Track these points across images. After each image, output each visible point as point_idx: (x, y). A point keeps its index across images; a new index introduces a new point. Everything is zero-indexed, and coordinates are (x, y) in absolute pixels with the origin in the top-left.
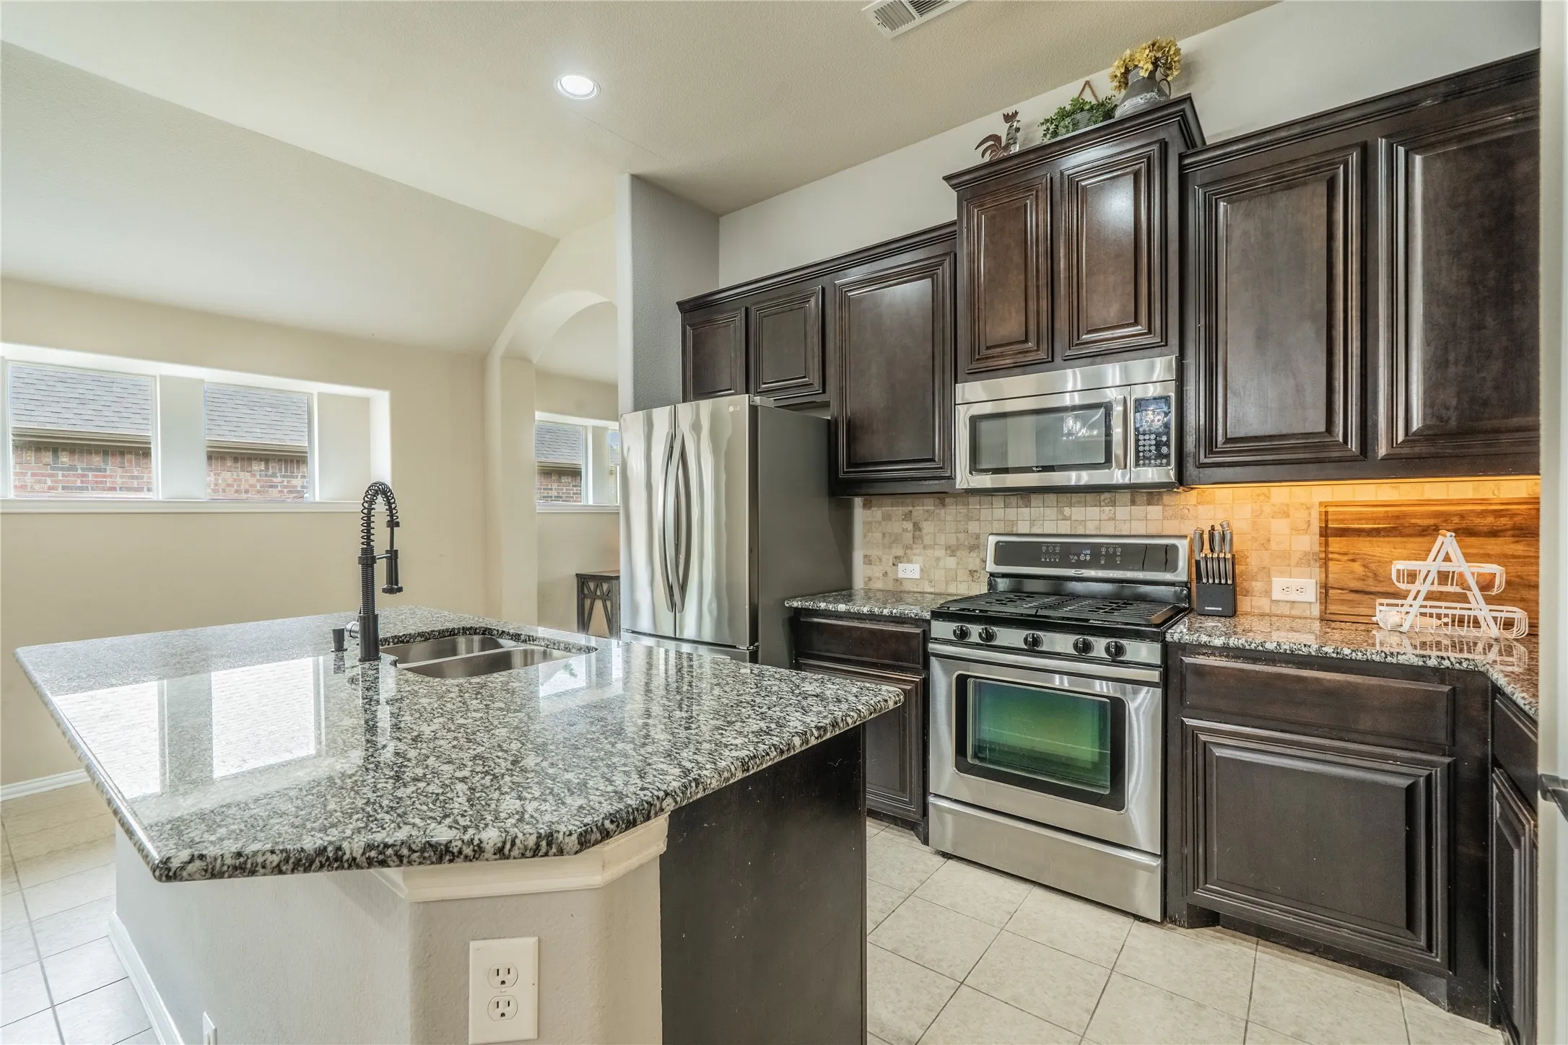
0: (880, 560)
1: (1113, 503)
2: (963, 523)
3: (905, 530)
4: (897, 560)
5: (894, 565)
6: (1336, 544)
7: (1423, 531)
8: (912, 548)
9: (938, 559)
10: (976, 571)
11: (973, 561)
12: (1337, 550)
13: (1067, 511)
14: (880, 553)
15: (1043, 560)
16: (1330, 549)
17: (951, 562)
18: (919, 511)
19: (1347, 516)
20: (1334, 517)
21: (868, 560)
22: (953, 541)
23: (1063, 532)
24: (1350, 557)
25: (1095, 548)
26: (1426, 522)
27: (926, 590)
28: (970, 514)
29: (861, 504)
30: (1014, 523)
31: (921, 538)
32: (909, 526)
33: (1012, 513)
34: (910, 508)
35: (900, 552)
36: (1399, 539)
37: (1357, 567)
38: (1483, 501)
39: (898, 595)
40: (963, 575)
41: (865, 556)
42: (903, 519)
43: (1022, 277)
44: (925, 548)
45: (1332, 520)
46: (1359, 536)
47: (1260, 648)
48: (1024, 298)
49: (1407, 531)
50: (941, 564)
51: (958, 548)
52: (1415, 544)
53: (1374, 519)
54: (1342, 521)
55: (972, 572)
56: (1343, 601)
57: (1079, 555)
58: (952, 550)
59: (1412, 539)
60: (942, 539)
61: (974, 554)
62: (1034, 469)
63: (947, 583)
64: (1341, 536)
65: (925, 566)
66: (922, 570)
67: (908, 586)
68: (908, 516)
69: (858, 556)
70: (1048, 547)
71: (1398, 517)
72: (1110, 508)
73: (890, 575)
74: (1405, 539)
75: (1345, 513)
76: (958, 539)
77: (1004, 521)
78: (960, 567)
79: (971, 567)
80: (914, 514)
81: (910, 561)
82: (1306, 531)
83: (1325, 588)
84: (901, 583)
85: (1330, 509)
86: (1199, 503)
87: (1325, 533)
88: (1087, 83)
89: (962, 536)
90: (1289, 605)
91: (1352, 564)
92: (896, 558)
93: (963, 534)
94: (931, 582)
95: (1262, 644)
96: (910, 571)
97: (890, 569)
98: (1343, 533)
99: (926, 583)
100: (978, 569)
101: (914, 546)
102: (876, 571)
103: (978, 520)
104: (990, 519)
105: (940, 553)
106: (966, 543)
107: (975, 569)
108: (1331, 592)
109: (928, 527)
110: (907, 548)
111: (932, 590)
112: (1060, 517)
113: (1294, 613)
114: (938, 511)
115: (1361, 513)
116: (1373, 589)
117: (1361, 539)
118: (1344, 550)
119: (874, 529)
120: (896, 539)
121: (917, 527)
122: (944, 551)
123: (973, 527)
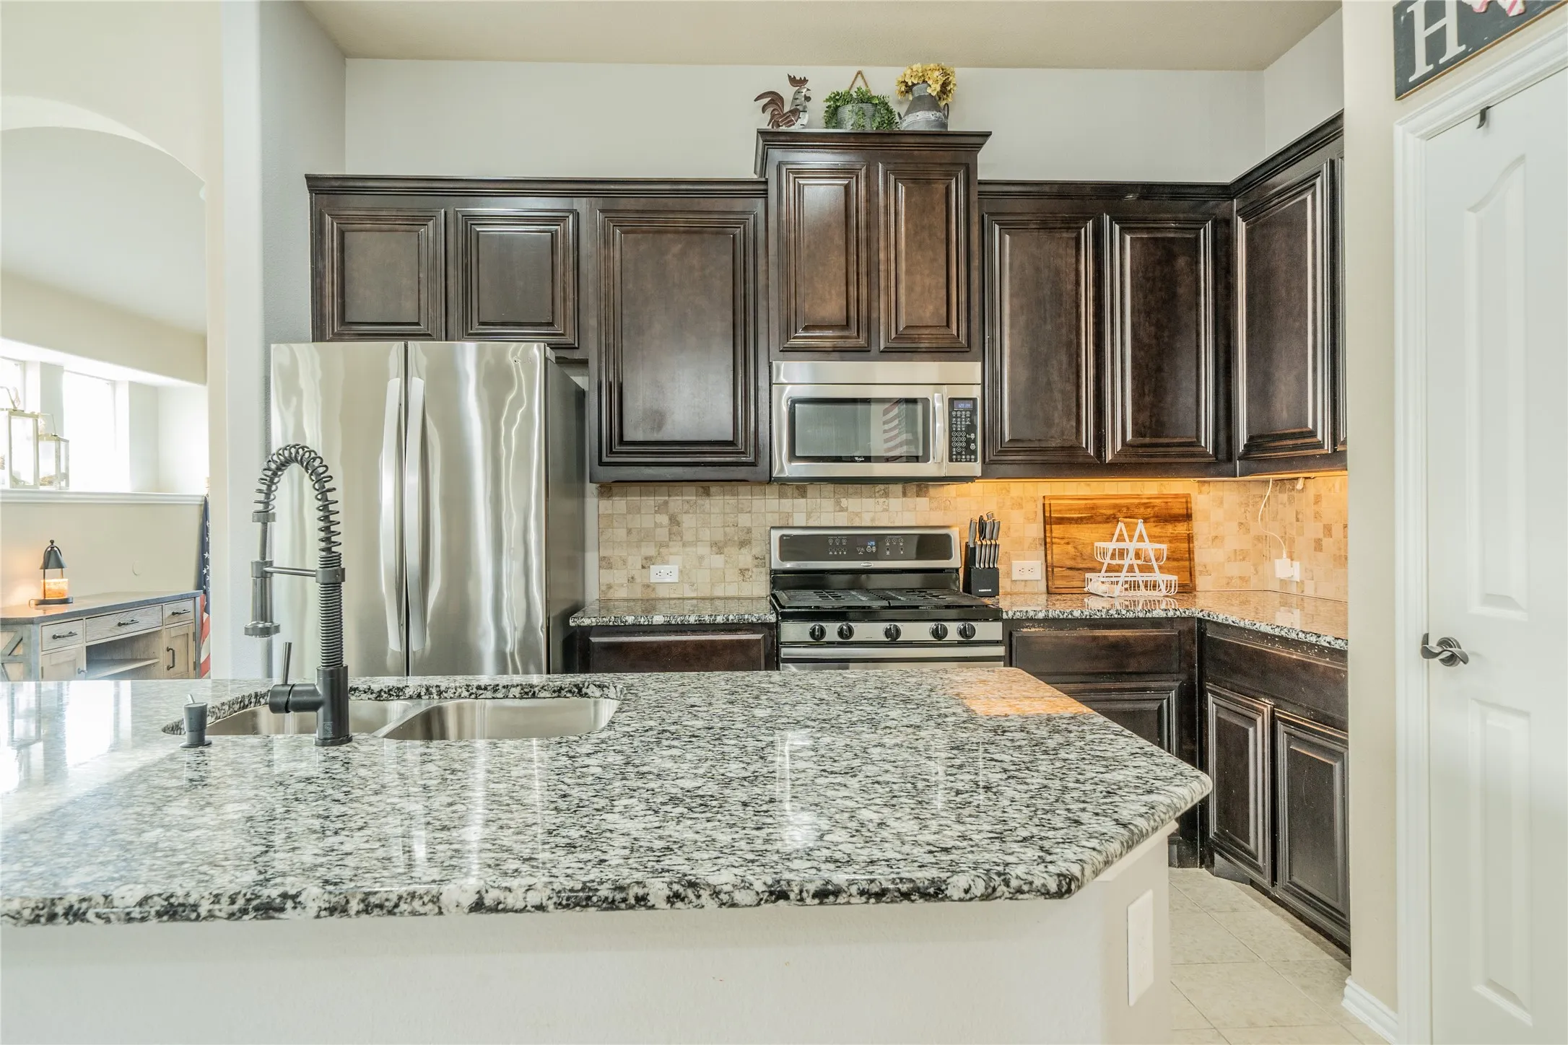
0: (625, 562)
1: (886, 495)
2: (732, 516)
3: (657, 525)
4: (648, 562)
5: (643, 567)
6: (1058, 530)
7: (1108, 518)
8: (667, 546)
9: (701, 558)
10: (748, 570)
11: (745, 558)
12: (1057, 536)
13: (844, 502)
14: (624, 554)
15: (831, 553)
16: (1054, 535)
17: (718, 561)
18: (677, 502)
19: (1063, 508)
20: (1056, 508)
21: (605, 563)
22: (719, 536)
23: (840, 525)
24: (1066, 541)
25: (879, 539)
26: (1109, 512)
27: (686, 596)
28: (740, 506)
29: (595, 492)
30: (789, 515)
31: (680, 534)
32: (664, 519)
33: (787, 503)
34: (667, 498)
35: (651, 551)
36: (1094, 526)
37: (1070, 548)
38: (1138, 497)
39: (650, 605)
40: (732, 574)
41: (602, 559)
42: (656, 512)
43: (843, 260)
44: (684, 545)
45: (1055, 511)
46: (1071, 523)
47: (1070, 616)
48: (845, 282)
49: (1099, 519)
50: (706, 562)
51: (726, 544)
52: (1103, 529)
53: (1079, 510)
54: (1060, 511)
55: (743, 572)
56: (1063, 577)
57: (865, 547)
58: (718, 547)
59: (1101, 525)
60: (706, 535)
61: (744, 551)
62: (856, 458)
63: (713, 585)
64: (1060, 524)
65: (685, 567)
66: (681, 572)
67: (662, 593)
68: (661, 509)
69: (591, 559)
70: (834, 540)
71: (1093, 508)
72: (885, 500)
73: (638, 580)
74: (1097, 525)
75: (1060, 505)
76: (725, 534)
77: (780, 513)
78: (728, 566)
79: (742, 566)
80: (671, 504)
81: (665, 562)
82: (1035, 520)
83: (1049, 570)
84: (654, 589)
85: (1052, 502)
86: (958, 496)
87: (1048, 521)
88: (859, 73)
89: (730, 530)
90: (1023, 583)
91: (1066, 546)
92: (646, 558)
93: (733, 528)
94: (693, 586)
95: (1071, 613)
96: (666, 575)
97: (637, 573)
98: (1061, 521)
99: (687, 586)
100: (750, 566)
101: (671, 543)
102: (617, 576)
103: (750, 512)
104: (763, 511)
105: (703, 550)
106: (736, 538)
107: (747, 567)
108: (1055, 570)
109: (688, 521)
110: (661, 546)
111: (694, 595)
112: (838, 508)
113: (1027, 590)
114: (700, 502)
115: (1071, 505)
116: (1081, 566)
117: (1072, 526)
118: (1061, 536)
119: (615, 524)
120: (646, 536)
121: (674, 520)
122: (709, 549)
123: (744, 520)
